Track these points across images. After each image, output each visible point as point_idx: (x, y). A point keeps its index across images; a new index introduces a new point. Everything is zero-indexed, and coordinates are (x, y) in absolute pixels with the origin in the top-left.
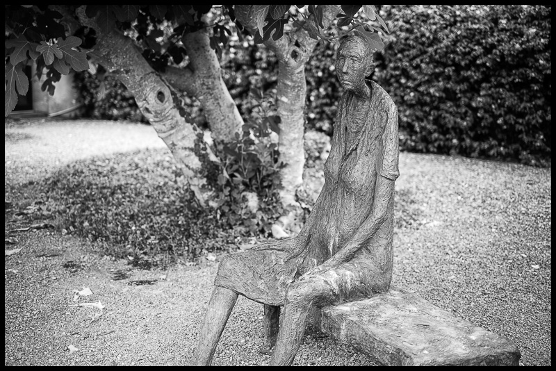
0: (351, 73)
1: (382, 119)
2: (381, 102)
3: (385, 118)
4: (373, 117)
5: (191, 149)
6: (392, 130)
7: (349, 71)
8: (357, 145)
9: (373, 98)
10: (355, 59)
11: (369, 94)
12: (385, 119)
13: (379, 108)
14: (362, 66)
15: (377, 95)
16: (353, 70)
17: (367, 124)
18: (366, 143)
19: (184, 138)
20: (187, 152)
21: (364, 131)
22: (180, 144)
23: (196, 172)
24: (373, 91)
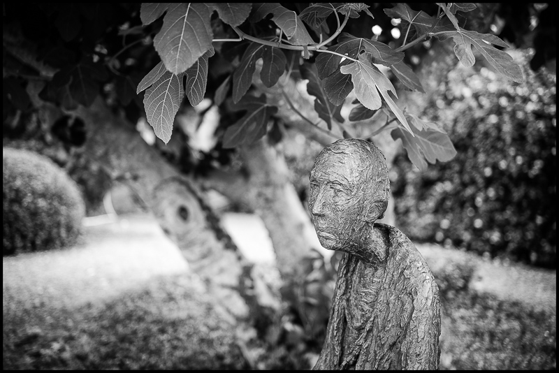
0: (332, 215)
1: (402, 310)
2: (402, 272)
3: (408, 306)
4: (388, 304)
5: (233, 288)
6: (421, 335)
7: (327, 212)
8: (357, 357)
9: (390, 264)
10: (339, 187)
11: (382, 256)
12: (409, 311)
13: (400, 286)
14: (354, 202)
15: (398, 258)
16: (335, 210)
17: (376, 317)
18: (371, 355)
19: (222, 271)
20: (226, 292)
21: (370, 331)
22: (217, 280)
23: (239, 319)
24: (392, 249)
